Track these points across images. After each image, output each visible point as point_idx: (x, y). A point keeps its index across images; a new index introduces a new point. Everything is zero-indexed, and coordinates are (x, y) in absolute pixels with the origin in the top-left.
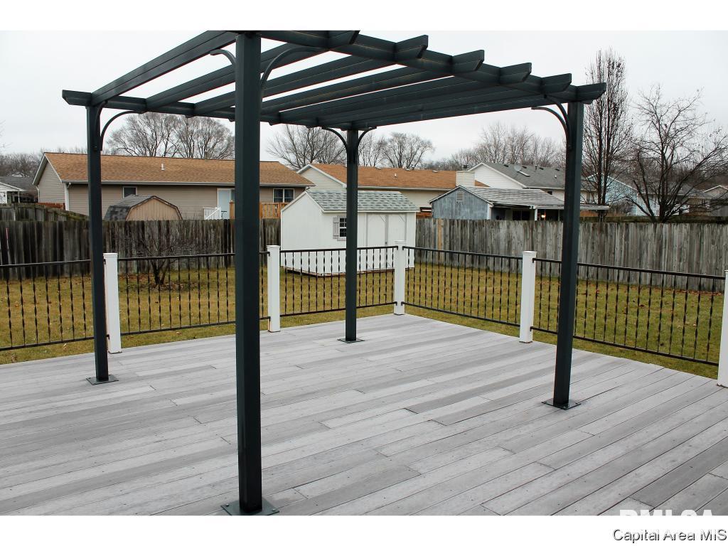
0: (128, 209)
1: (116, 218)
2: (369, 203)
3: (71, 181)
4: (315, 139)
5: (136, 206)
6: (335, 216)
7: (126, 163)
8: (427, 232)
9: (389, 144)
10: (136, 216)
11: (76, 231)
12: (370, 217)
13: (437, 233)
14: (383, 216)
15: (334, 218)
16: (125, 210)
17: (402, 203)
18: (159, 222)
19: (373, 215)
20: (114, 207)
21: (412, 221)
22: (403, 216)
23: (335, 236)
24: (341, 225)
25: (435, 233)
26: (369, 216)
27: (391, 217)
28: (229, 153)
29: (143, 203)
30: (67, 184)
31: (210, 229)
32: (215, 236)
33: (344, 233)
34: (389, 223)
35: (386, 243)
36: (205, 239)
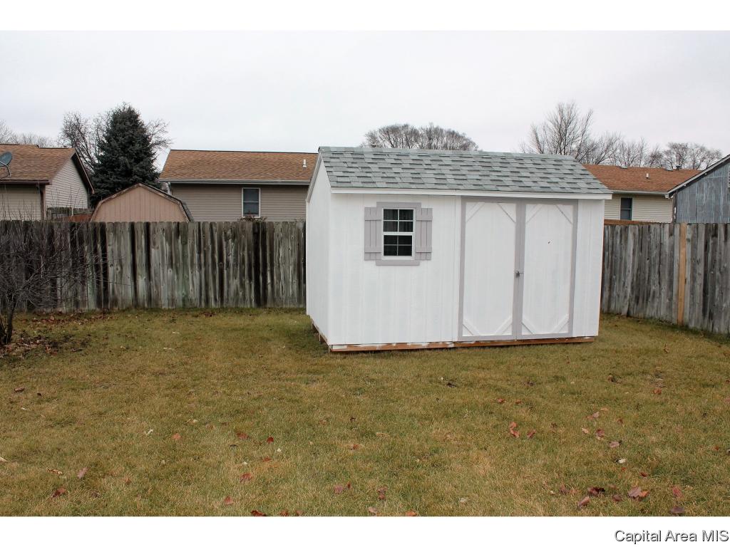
2: (474, 176)
5: (109, 199)
6: (371, 203)
8: (655, 252)
9: (665, 156)
10: (108, 216)
12: (473, 207)
13: (676, 255)
15: (369, 210)
17: (570, 179)
19: (480, 204)
22: (569, 209)
23: (369, 255)
24: (387, 227)
25: (672, 256)
26: (469, 206)
27: (531, 211)
29: (120, 193)
31: (227, 240)
32: (236, 252)
33: (398, 247)
34: (528, 227)
35: (518, 275)
36: (216, 257)
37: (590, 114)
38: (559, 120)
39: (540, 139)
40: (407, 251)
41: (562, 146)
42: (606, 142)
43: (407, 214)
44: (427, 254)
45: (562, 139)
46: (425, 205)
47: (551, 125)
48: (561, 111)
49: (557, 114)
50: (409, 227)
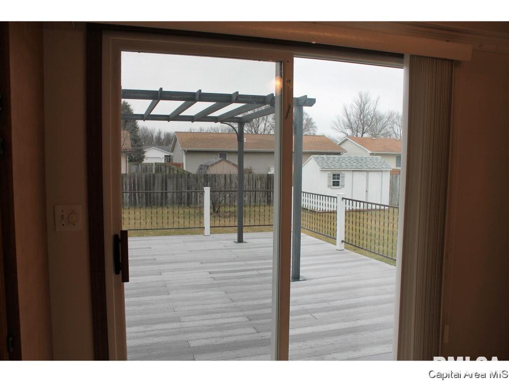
0: (208, 166)
1: (202, 172)
2: (355, 164)
3: (186, 149)
4: (365, 119)
5: (212, 165)
6: (330, 173)
7: (223, 138)
10: (212, 171)
11: (175, 180)
12: (355, 173)
14: (365, 173)
15: (329, 174)
16: (206, 167)
17: (380, 164)
18: (225, 175)
19: (357, 172)
20: (202, 165)
21: (387, 177)
22: (380, 173)
23: (329, 186)
24: (334, 179)
27: (370, 174)
28: (307, 130)
29: (216, 163)
30: (185, 151)
31: (258, 180)
32: (261, 185)
33: (336, 184)
34: (369, 178)
35: (367, 191)
36: (254, 187)
37: (378, 98)
38: (360, 102)
39: (348, 113)
40: (338, 185)
41: (362, 117)
42: (387, 115)
43: (339, 175)
44: (343, 186)
45: (361, 113)
46: (343, 173)
47: (355, 105)
48: (361, 96)
49: (359, 98)
50: (339, 179)
